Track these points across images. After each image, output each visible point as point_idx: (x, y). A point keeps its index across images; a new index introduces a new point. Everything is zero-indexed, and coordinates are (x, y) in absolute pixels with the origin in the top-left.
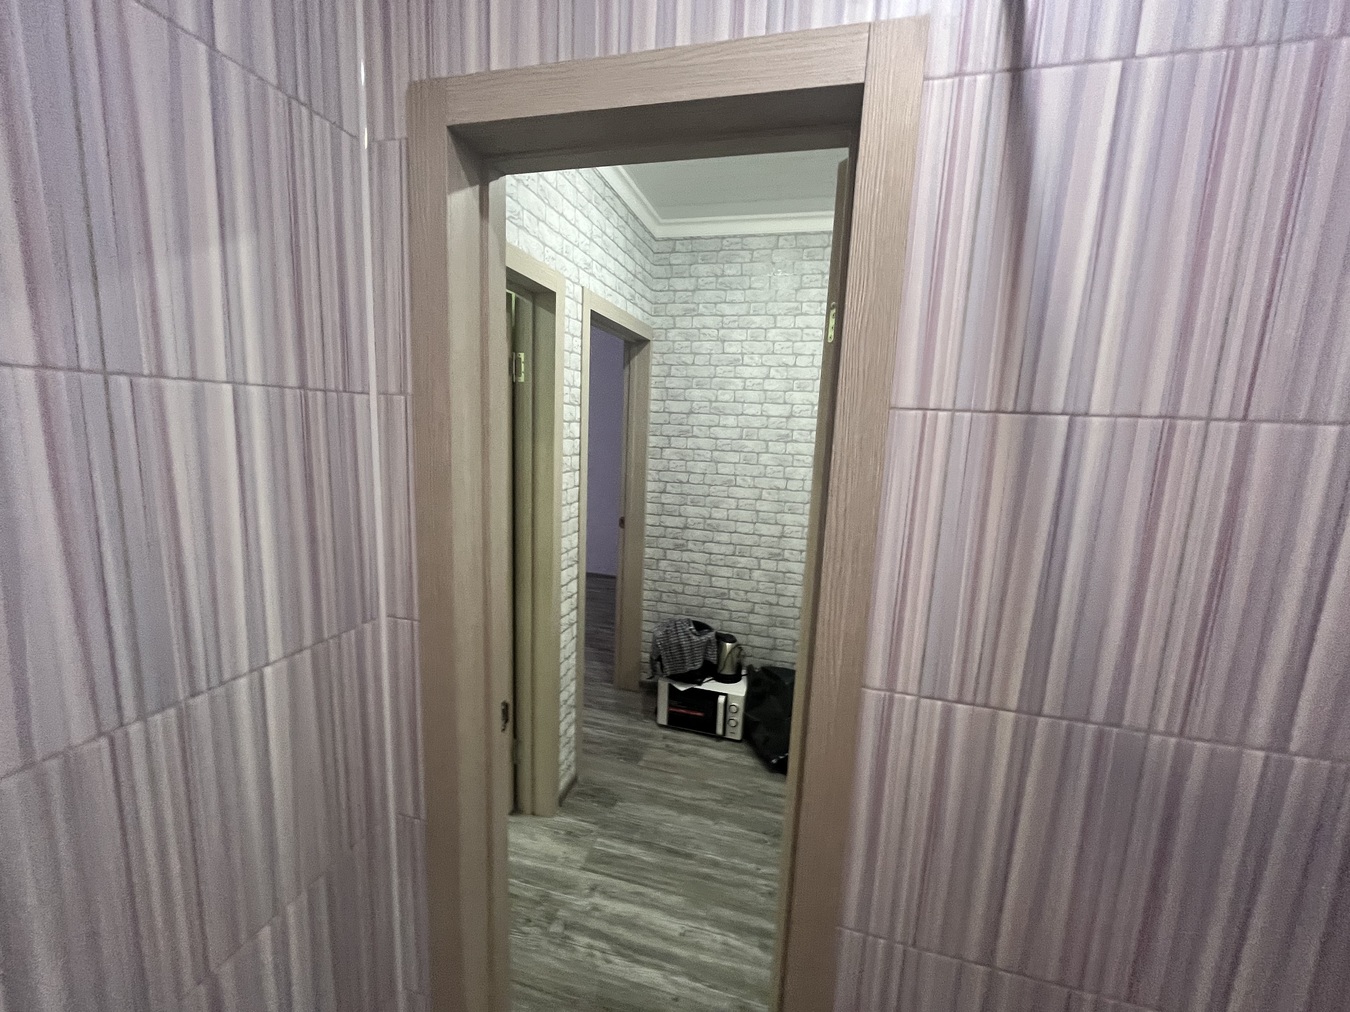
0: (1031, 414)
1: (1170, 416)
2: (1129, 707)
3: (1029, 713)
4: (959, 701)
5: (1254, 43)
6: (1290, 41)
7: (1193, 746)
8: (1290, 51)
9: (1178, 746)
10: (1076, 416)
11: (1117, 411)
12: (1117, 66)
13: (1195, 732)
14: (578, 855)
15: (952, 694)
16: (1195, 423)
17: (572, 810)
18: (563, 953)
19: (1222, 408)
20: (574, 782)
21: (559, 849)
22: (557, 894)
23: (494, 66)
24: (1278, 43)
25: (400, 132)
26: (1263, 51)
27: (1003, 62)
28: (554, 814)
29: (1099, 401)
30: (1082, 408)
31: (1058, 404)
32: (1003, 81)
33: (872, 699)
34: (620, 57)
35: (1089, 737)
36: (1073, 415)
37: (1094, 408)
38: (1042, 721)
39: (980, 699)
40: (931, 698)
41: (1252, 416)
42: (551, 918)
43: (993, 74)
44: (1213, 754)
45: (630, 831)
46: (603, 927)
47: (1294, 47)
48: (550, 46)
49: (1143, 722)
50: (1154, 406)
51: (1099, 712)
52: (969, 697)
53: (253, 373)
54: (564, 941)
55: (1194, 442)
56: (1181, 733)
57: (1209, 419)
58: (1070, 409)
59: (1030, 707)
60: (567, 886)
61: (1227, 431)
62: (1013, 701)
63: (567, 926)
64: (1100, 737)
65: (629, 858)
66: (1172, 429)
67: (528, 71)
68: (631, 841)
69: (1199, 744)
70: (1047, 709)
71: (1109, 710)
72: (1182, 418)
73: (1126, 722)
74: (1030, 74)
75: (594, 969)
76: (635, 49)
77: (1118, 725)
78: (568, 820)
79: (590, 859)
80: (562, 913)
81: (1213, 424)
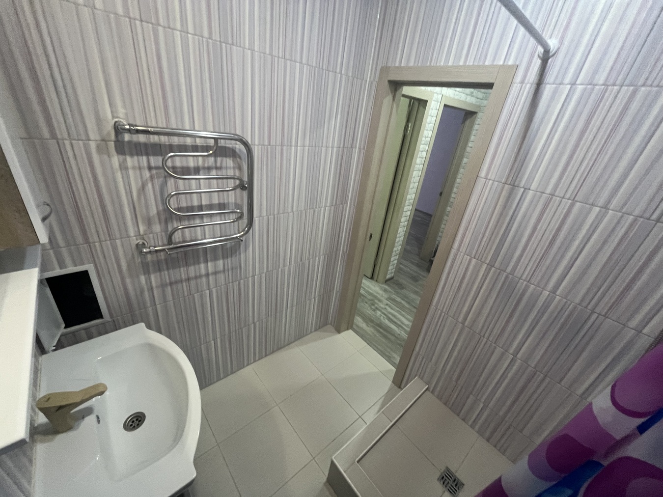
0: (514, 186)
1: (552, 195)
2: (516, 271)
3: (491, 266)
4: (474, 258)
5: (614, 85)
6: (626, 86)
7: (530, 286)
8: (624, 88)
9: (526, 285)
10: (526, 189)
11: (538, 190)
12: (569, 86)
13: (532, 282)
14: (386, 296)
15: (473, 256)
16: (558, 198)
17: (388, 285)
18: (373, 313)
19: (568, 196)
20: (392, 278)
21: (381, 292)
22: (377, 301)
23: (402, 65)
24: (622, 86)
25: (377, 79)
26: (616, 88)
27: (536, 81)
28: (382, 284)
29: (533, 187)
30: (528, 187)
31: (522, 184)
32: (534, 86)
33: (453, 251)
34: (433, 66)
35: (504, 276)
36: (525, 189)
37: (532, 188)
38: (493, 268)
39: (479, 259)
40: (468, 255)
41: (576, 199)
42: (373, 305)
43: (532, 84)
44: (535, 289)
45: (404, 297)
46: (386, 313)
47: (626, 88)
48: (417, 62)
49: (519, 276)
50: (548, 191)
51: (508, 270)
52: (477, 257)
53: (335, 145)
54: (374, 310)
55: (557, 203)
56: (528, 282)
57: (563, 198)
58: (525, 187)
59: (491, 265)
60: (380, 301)
61: (567, 203)
62: (487, 262)
63: (376, 308)
64: (507, 277)
65: (401, 303)
66: (551, 198)
67: (411, 68)
68: (403, 299)
69: (532, 285)
70: (496, 266)
71: (511, 271)
72: (555, 196)
73: (515, 275)
74: (542, 86)
75: (380, 319)
76: (438, 64)
77: (513, 275)
78: (387, 287)
79: (389, 298)
80: (376, 305)
81: (564, 200)
